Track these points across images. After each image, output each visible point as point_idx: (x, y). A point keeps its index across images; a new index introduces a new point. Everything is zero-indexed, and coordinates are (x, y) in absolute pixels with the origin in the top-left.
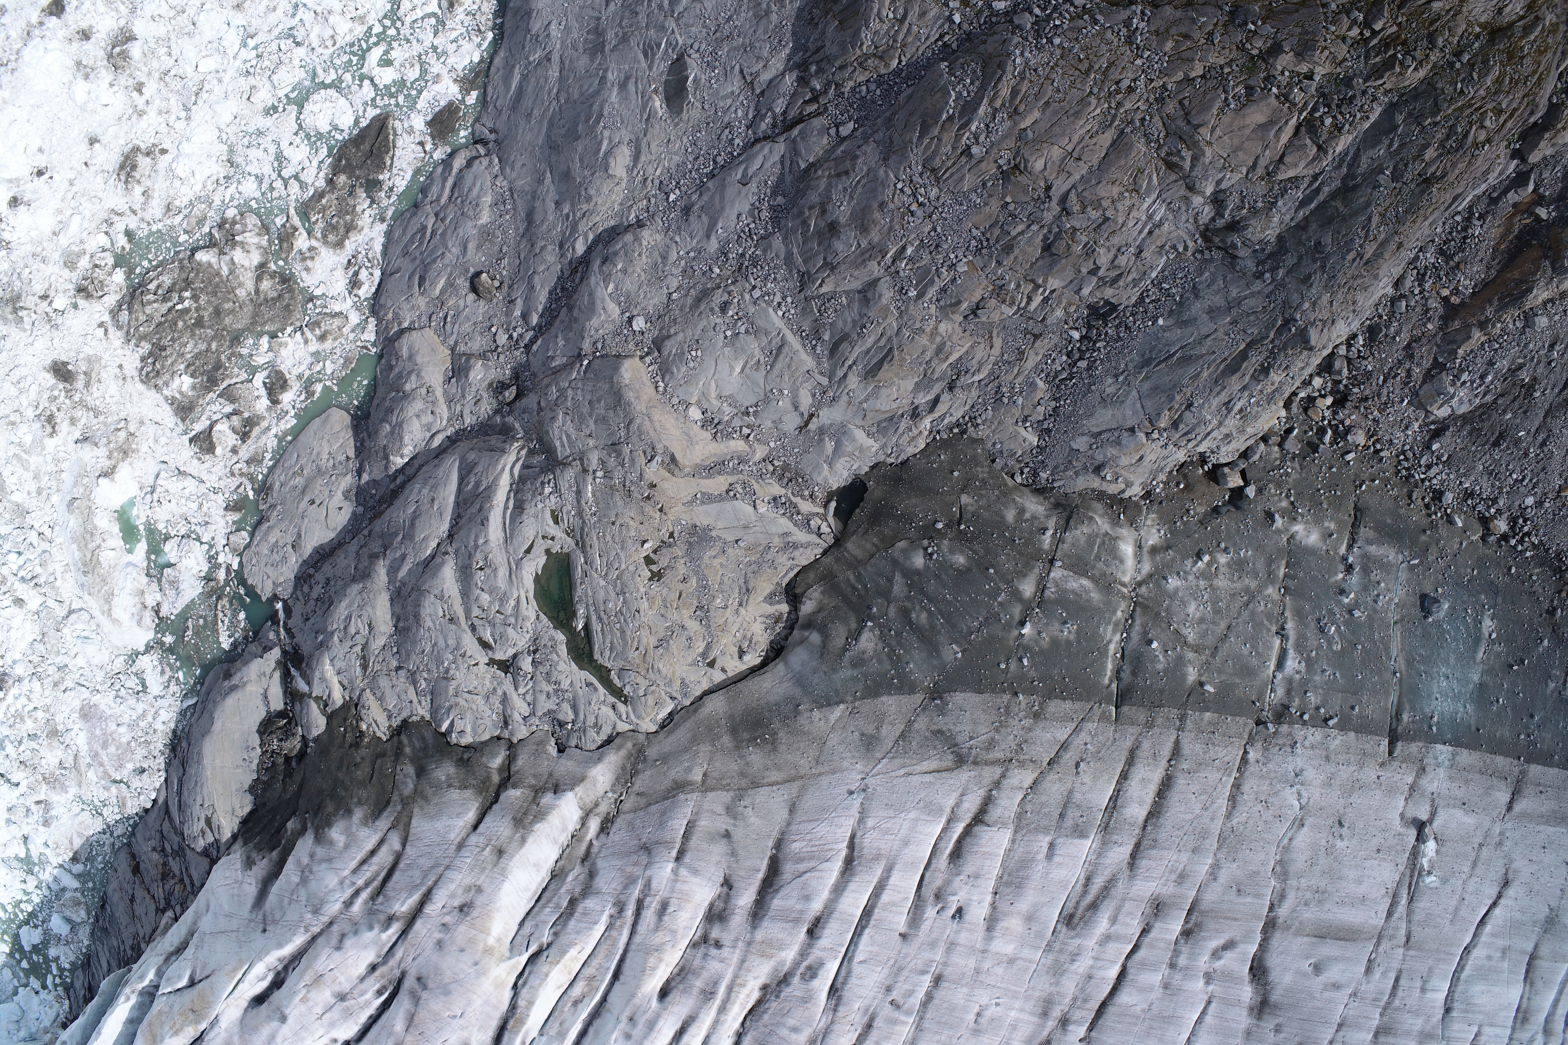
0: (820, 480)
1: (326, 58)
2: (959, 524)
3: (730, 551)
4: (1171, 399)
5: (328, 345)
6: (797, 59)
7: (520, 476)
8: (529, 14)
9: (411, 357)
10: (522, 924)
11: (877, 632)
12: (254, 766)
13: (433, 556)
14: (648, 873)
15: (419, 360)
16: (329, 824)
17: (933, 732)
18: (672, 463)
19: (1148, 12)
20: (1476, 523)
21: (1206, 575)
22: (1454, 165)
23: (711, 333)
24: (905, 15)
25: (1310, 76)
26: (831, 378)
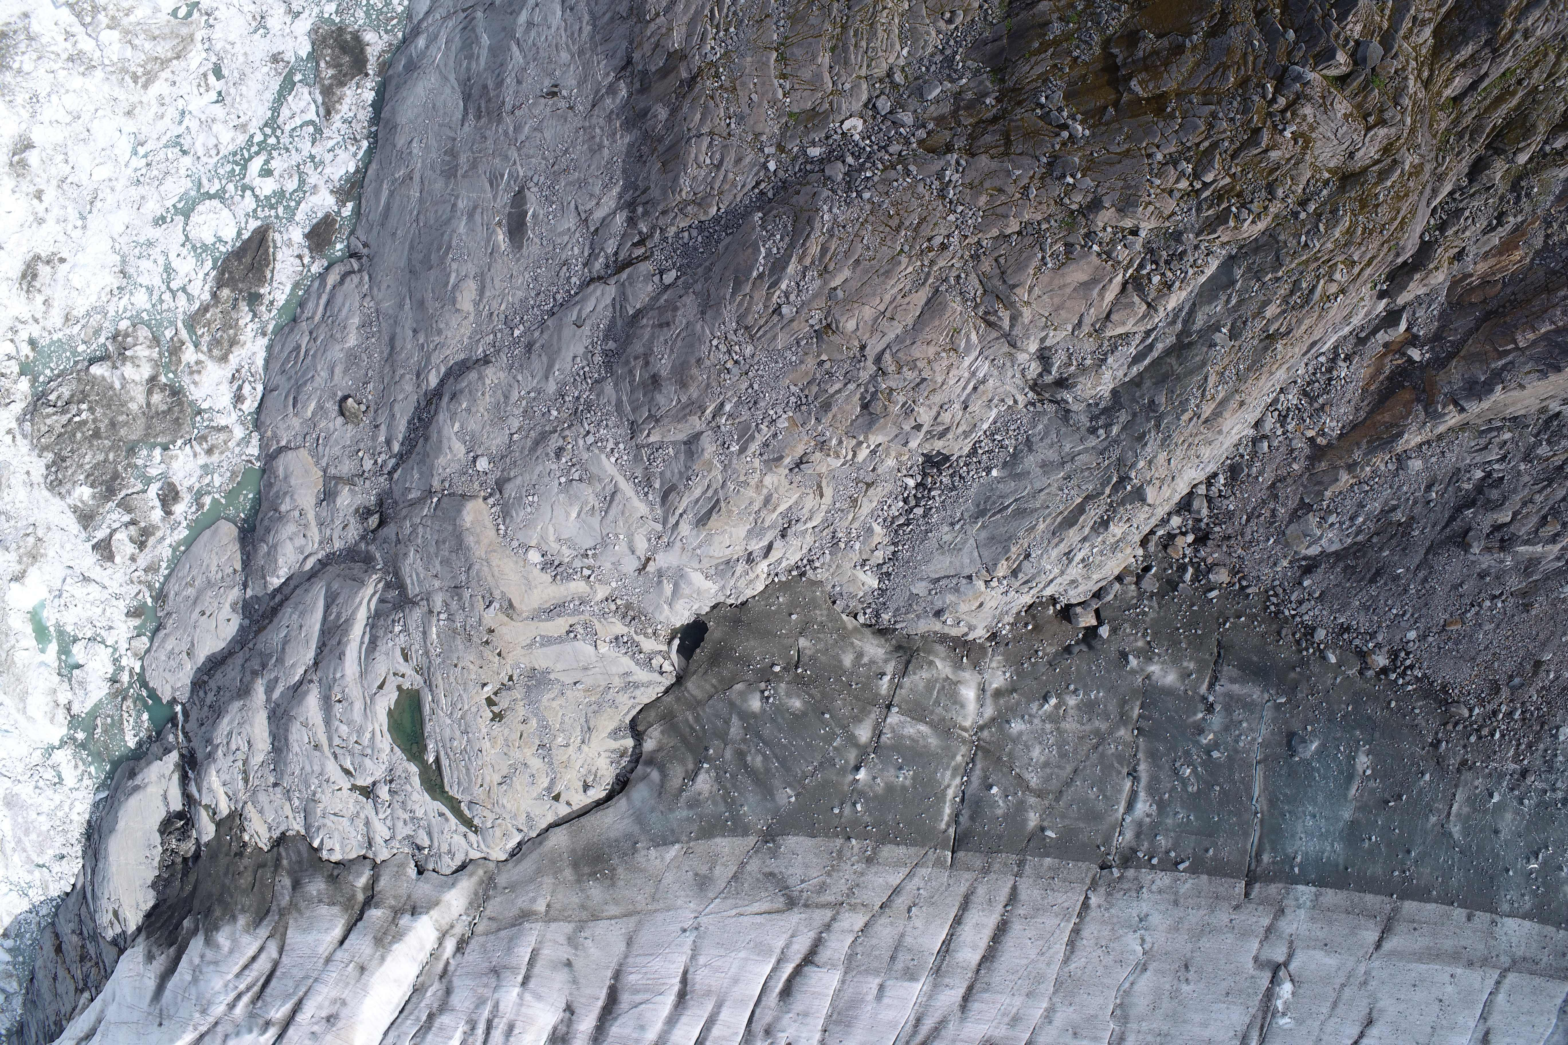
0: (662, 619)
1: (210, 167)
2: (797, 667)
3: (569, 693)
4: (1007, 550)
5: (215, 458)
6: (628, 197)
7: (376, 610)
8: (395, 127)
9: (286, 478)
10: (386, 1034)
11: (713, 774)
12: (156, 863)
13: (301, 683)
14: (496, 995)
15: (293, 482)
16: (217, 928)
17: (764, 874)
18: (509, 608)
19: (963, 162)
20: (1352, 658)
21: (1053, 718)
22: (1299, 322)
23: (546, 479)
24: (721, 162)
25: (1135, 232)
26: (664, 524)
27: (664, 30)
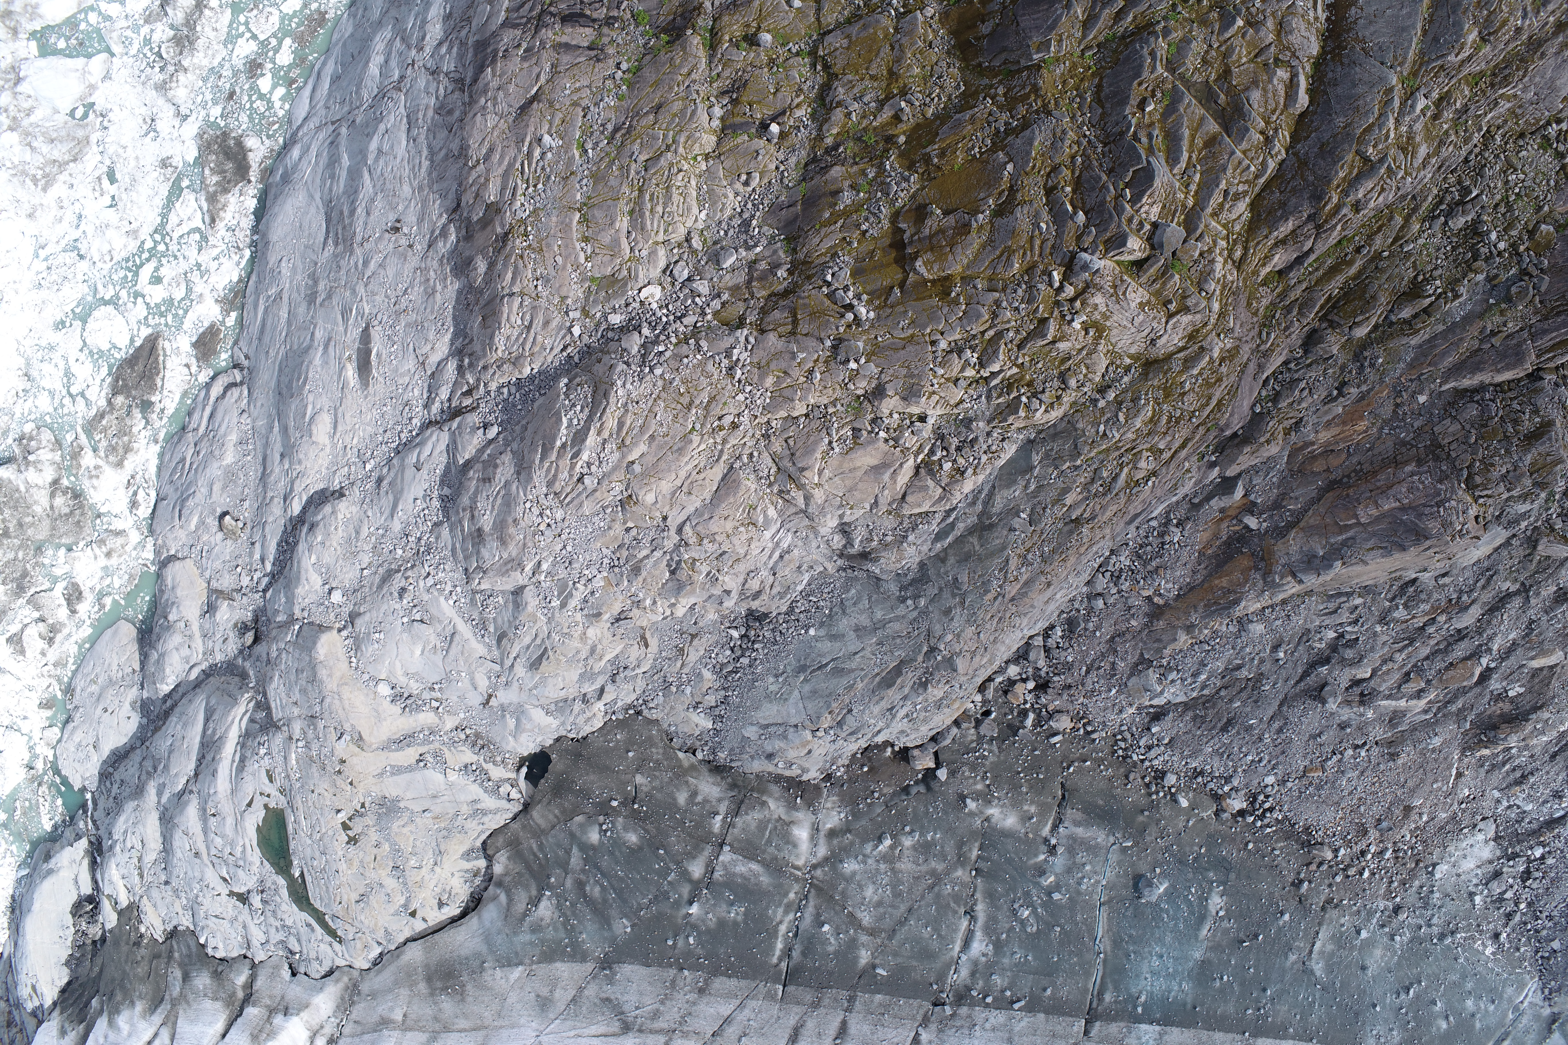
0: (509, 748)
2: (634, 803)
3: (418, 820)
4: (828, 705)
6: (458, 344)
7: (246, 731)
8: (268, 243)
9: (173, 588)
11: (554, 901)
12: (69, 943)
13: (183, 792)
15: (179, 592)
16: (119, 1012)
17: (601, 1000)
18: (359, 741)
19: (752, 340)
20: (1207, 800)
21: (888, 858)
22: (1103, 508)
23: (391, 618)
24: (531, 322)
25: (923, 419)
26: (502, 664)
27: (482, 180)
